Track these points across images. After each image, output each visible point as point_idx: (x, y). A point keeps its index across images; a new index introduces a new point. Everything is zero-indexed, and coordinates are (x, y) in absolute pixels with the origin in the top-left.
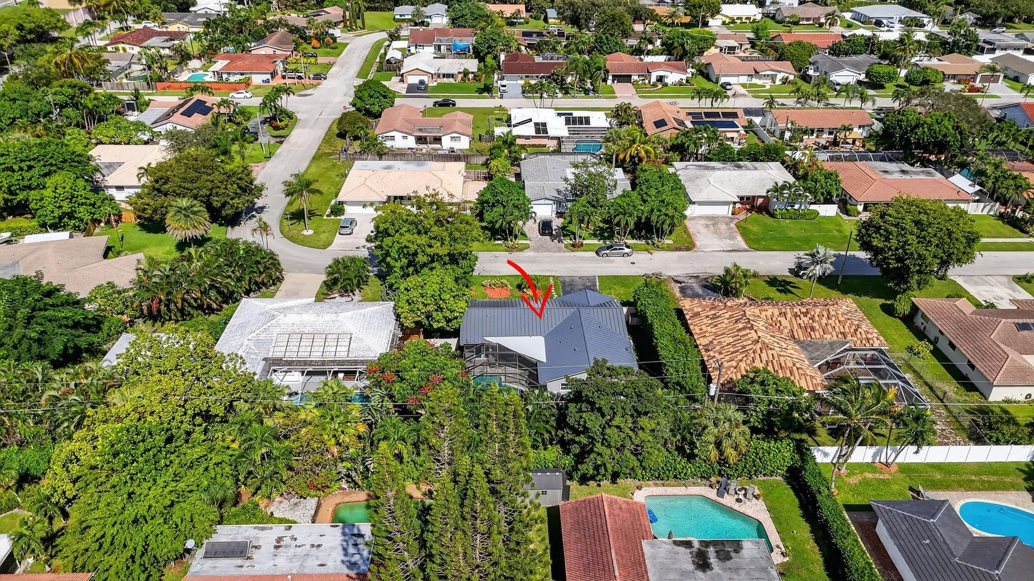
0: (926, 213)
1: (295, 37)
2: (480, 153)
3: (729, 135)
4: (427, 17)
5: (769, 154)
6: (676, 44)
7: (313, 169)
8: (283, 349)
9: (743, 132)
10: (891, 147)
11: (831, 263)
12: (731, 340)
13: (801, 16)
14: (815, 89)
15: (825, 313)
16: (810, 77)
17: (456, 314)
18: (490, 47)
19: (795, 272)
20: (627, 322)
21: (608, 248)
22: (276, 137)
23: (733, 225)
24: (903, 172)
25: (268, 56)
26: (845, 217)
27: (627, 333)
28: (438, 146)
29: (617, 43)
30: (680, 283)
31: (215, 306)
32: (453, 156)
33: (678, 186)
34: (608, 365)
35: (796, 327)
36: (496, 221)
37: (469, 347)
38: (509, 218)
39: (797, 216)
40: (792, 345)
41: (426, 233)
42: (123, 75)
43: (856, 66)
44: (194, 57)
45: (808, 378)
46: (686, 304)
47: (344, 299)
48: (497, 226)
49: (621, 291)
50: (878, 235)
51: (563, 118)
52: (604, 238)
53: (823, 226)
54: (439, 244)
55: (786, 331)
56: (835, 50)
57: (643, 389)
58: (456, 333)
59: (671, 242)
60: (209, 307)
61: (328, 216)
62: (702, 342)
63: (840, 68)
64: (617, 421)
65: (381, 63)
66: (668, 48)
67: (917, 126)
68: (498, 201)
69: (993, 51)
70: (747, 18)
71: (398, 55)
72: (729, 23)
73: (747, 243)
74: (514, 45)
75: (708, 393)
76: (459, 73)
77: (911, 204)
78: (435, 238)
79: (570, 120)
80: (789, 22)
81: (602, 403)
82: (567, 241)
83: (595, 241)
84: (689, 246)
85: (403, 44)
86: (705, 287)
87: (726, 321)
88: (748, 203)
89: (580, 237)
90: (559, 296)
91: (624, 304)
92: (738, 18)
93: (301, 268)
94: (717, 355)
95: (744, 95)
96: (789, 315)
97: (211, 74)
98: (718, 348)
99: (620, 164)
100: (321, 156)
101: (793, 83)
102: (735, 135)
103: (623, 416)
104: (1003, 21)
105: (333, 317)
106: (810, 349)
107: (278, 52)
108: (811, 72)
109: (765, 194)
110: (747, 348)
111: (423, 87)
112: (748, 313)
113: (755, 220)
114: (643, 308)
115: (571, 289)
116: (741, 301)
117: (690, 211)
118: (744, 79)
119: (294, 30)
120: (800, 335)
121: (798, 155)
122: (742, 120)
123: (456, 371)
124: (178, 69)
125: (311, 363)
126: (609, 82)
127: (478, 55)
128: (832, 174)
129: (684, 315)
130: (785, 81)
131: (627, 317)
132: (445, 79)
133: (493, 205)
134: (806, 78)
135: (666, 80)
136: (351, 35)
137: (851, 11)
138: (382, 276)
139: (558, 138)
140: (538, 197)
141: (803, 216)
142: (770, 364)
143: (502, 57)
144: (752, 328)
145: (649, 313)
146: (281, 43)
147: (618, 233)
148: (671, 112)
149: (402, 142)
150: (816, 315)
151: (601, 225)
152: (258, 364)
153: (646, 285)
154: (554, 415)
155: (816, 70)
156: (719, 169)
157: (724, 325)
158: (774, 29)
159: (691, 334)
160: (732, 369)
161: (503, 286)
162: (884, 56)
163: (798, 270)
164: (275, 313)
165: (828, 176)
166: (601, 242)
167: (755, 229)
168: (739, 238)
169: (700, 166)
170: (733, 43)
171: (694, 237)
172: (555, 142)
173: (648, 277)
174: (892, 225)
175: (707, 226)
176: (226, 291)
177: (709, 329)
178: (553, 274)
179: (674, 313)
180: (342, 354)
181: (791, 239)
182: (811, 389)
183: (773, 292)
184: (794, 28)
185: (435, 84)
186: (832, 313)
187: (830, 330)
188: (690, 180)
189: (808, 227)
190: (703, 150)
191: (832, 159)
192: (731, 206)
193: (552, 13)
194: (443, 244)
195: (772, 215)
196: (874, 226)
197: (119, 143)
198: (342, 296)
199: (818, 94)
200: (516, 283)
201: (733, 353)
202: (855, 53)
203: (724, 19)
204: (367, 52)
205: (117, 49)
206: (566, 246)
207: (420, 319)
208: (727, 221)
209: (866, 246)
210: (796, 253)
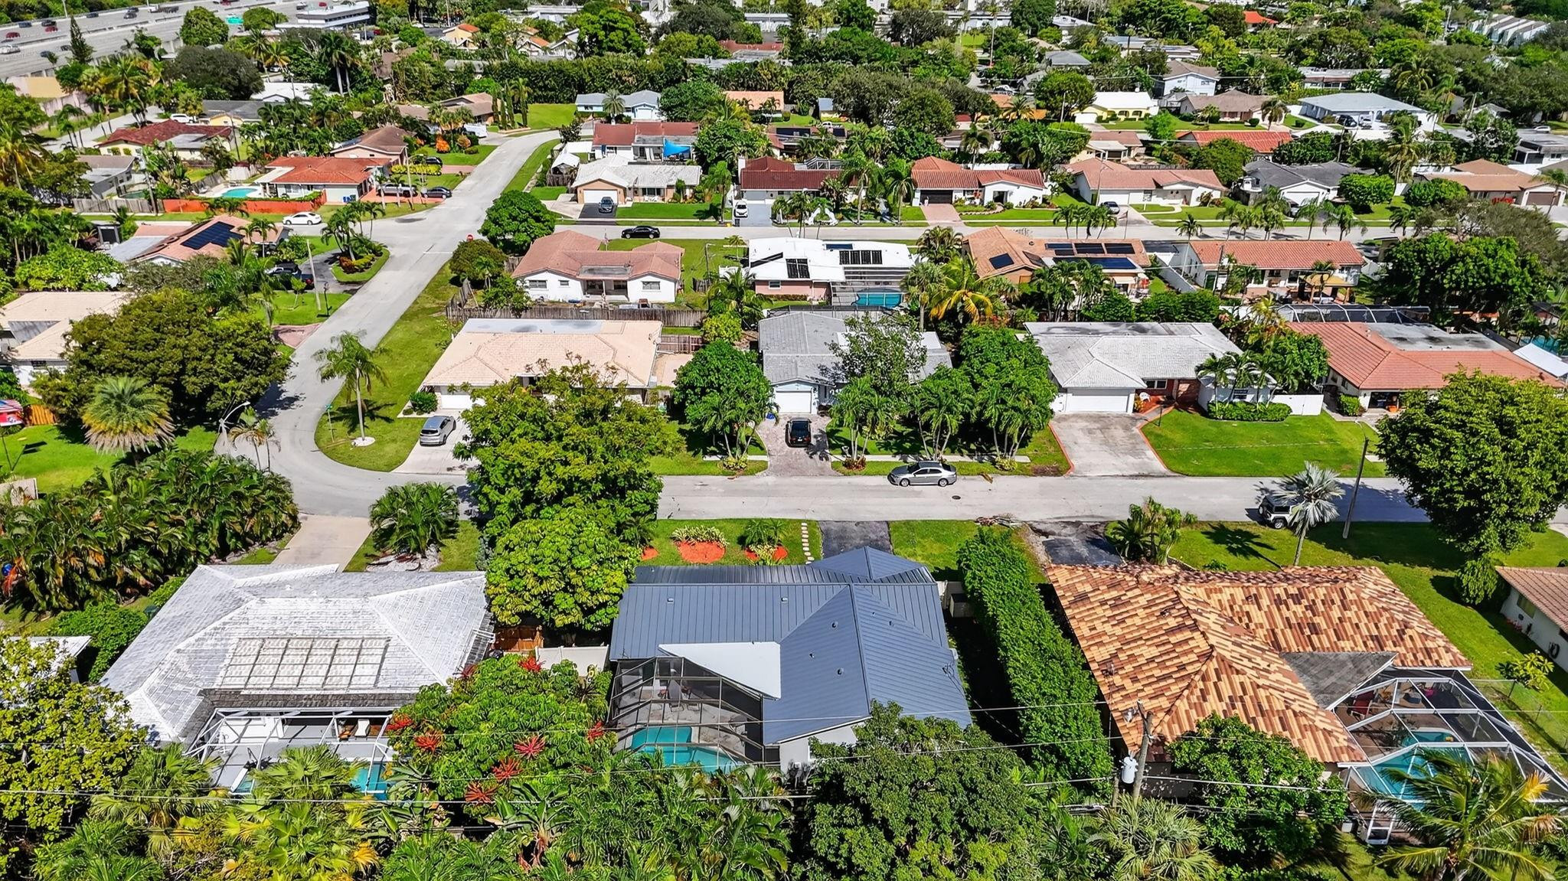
0: (1513, 404)
1: (410, 135)
2: (692, 308)
3: (1119, 280)
4: (628, 110)
5: (1193, 310)
6: (1024, 144)
7: (399, 335)
8: (246, 671)
9: (1143, 276)
10: (1402, 299)
11: (1334, 500)
12: (1155, 651)
13: (1222, 109)
14: (1260, 209)
15: (1336, 597)
16: (1247, 195)
17: (602, 598)
18: (721, 149)
19: (1259, 517)
20: (946, 612)
21: (912, 469)
22: (348, 283)
23: (1136, 430)
24: (1432, 339)
25: (360, 161)
26: (1338, 417)
27: (945, 633)
28: (621, 298)
29: (928, 143)
30: (1046, 534)
31: (142, 580)
32: (644, 311)
33: (1036, 361)
34: (902, 715)
35: (1280, 624)
36: (705, 420)
37: (630, 664)
38: (729, 415)
39: (1252, 415)
40: (1277, 663)
41: (560, 438)
42: (114, 190)
43: (1321, 178)
44: (237, 164)
45: (1320, 735)
46: (1061, 577)
47: (405, 565)
48: (706, 428)
49: (935, 549)
50: (1426, 447)
51: (836, 252)
52: (902, 452)
53: (1299, 432)
54: (582, 458)
55: (1261, 633)
56: (1283, 155)
57: (980, 777)
58: (603, 636)
59: (1025, 459)
60: (130, 581)
61: (406, 412)
62: (1096, 654)
63: (1296, 180)
64: (923, 849)
65: (544, 172)
66: (1011, 151)
67: (1453, 260)
68: (711, 385)
69: (1539, 158)
70: (1136, 113)
71: (573, 161)
72: (1107, 120)
73: (1164, 462)
74: (761, 145)
75: (1120, 776)
76: (670, 187)
77: (1484, 386)
78: (575, 448)
79: (848, 255)
80: (1203, 119)
81: (888, 807)
82: (836, 457)
83: (888, 458)
84: (1057, 466)
85: (585, 147)
86: (1093, 542)
87: (1141, 613)
88: (1162, 391)
89: (860, 449)
90: (817, 558)
91: (939, 575)
92: (1121, 113)
93: (337, 506)
94: (1127, 683)
95: (1140, 222)
96: (1265, 602)
97: (260, 188)
98: (1129, 668)
99: (931, 325)
100: (416, 314)
101: (1217, 203)
102: (1130, 280)
103: (935, 838)
104: (1544, 117)
105: (356, 603)
106: (1314, 672)
107: (377, 156)
108: (1247, 187)
109: (1192, 375)
110: (1190, 669)
111: (608, 208)
112: (1184, 596)
113: (1177, 423)
114: (976, 584)
115: (840, 546)
116: (1168, 571)
117: (1060, 405)
118: (1138, 198)
119: (409, 124)
120: (1289, 640)
121: (1243, 312)
122: (1140, 258)
123: (574, 729)
124: (207, 180)
125: (297, 701)
126: (916, 202)
127: (703, 161)
128: (1310, 341)
129: (1057, 598)
130: (1205, 201)
131: (945, 599)
132: (646, 197)
133: (704, 393)
134: (1239, 196)
135: (1010, 199)
136: (503, 134)
137: (1301, 104)
138: (480, 522)
139: (827, 285)
140: (786, 379)
141: (1262, 415)
142: (1239, 704)
143: (742, 163)
144: (1195, 627)
145: (989, 596)
146: (387, 141)
147: (930, 443)
148: (1019, 243)
149: (558, 290)
150: (1319, 602)
151: (899, 428)
152: (187, 702)
153: (982, 540)
154: (786, 825)
155: (1256, 183)
156: (1106, 334)
157: (1137, 621)
158: (1180, 128)
159: (1075, 641)
160: (1161, 715)
161: (712, 539)
162: (1365, 164)
163: (1266, 511)
164: (244, 595)
165: (1303, 344)
166: (898, 457)
167: (1178, 437)
168: (1150, 453)
169: (1074, 329)
170: (1115, 145)
171: (1067, 452)
172: (823, 291)
173: (985, 522)
174: (1452, 426)
175: (1090, 432)
176: (166, 551)
177: (1108, 628)
178: (808, 517)
179: (1037, 597)
180: (364, 682)
181: (1244, 454)
182: (1329, 759)
183: (1220, 554)
184: (1212, 126)
185: (629, 204)
186: (1351, 597)
187: (1350, 632)
188: (1057, 351)
189: (1272, 435)
190: (1077, 303)
191: (1303, 318)
192: (1132, 396)
193: (826, 104)
194: (590, 459)
195: (1206, 413)
196: (1415, 429)
197: (62, 289)
198: (401, 559)
199: (1266, 218)
200: (738, 533)
201: (1160, 679)
202: (1314, 161)
203: (1100, 113)
204: (525, 159)
205: (116, 152)
206: (834, 466)
207: (529, 608)
208: (1126, 423)
209: (1400, 466)
210: (1256, 480)
